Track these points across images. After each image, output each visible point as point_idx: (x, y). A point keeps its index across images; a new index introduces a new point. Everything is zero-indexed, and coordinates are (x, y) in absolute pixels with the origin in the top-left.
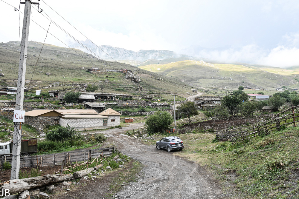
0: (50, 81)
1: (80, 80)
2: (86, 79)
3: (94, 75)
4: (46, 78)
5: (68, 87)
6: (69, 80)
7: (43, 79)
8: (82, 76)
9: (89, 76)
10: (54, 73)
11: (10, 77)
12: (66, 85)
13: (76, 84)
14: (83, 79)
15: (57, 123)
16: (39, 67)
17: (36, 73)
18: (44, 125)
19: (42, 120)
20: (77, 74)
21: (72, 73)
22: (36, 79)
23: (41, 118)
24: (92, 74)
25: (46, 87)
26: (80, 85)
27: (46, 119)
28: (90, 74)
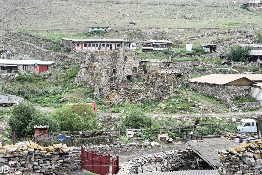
0: (195, 28)
1: (237, 23)
2: (246, 22)
3: (255, 14)
4: (189, 24)
5: (225, 37)
6: (220, 25)
7: (185, 26)
8: (237, 16)
9: (248, 16)
10: (196, 15)
11: (143, 24)
12: (220, 33)
13: (234, 31)
14: (241, 22)
15: (247, 93)
16: (170, 6)
17: (172, 16)
18: (233, 96)
19: (230, 90)
20: (229, 14)
21: (220, 12)
22: (176, 26)
23: (229, 87)
24: (252, 12)
25: (195, 39)
26: (240, 32)
27: (235, 88)
28: (249, 12)
